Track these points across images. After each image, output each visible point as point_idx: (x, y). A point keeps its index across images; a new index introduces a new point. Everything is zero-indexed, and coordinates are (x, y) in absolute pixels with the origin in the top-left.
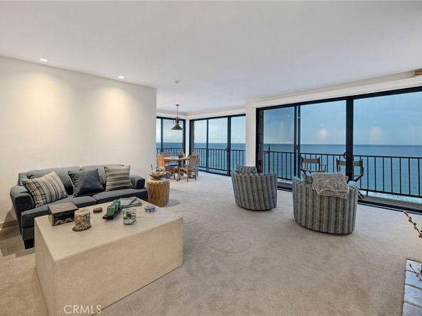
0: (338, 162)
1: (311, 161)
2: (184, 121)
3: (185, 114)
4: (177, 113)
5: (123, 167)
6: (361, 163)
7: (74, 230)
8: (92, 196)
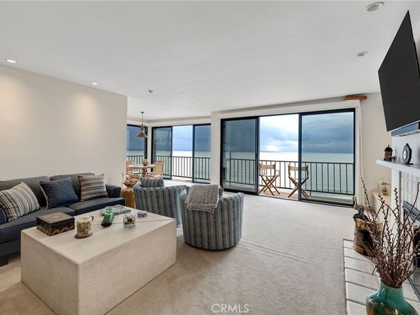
0: (289, 167)
1: (267, 167)
2: (146, 128)
3: (148, 121)
4: (142, 120)
5: (93, 177)
6: (307, 168)
7: (77, 237)
8: (67, 206)
